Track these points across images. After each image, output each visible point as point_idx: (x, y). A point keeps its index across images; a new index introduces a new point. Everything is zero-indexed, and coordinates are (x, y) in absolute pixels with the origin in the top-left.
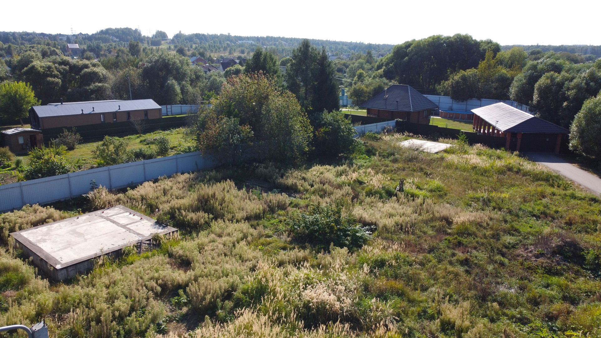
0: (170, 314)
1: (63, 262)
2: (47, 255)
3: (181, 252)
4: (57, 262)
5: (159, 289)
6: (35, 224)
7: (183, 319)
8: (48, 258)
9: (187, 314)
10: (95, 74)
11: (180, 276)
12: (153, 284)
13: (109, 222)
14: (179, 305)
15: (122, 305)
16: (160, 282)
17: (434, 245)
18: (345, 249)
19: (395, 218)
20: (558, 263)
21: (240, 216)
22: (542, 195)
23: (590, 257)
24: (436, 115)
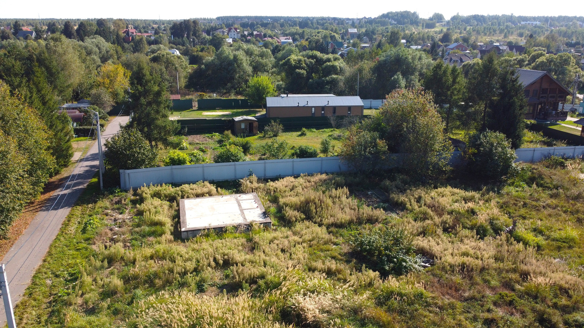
0: (216, 280)
1: (189, 227)
3: (257, 240)
4: (185, 227)
5: (221, 262)
6: (198, 196)
7: (221, 286)
8: (184, 222)
9: (224, 284)
10: (334, 67)
11: (240, 256)
12: (220, 258)
13: (236, 205)
14: (227, 276)
15: (190, 266)
17: (478, 296)
18: (377, 273)
19: (465, 259)
21: (327, 221)
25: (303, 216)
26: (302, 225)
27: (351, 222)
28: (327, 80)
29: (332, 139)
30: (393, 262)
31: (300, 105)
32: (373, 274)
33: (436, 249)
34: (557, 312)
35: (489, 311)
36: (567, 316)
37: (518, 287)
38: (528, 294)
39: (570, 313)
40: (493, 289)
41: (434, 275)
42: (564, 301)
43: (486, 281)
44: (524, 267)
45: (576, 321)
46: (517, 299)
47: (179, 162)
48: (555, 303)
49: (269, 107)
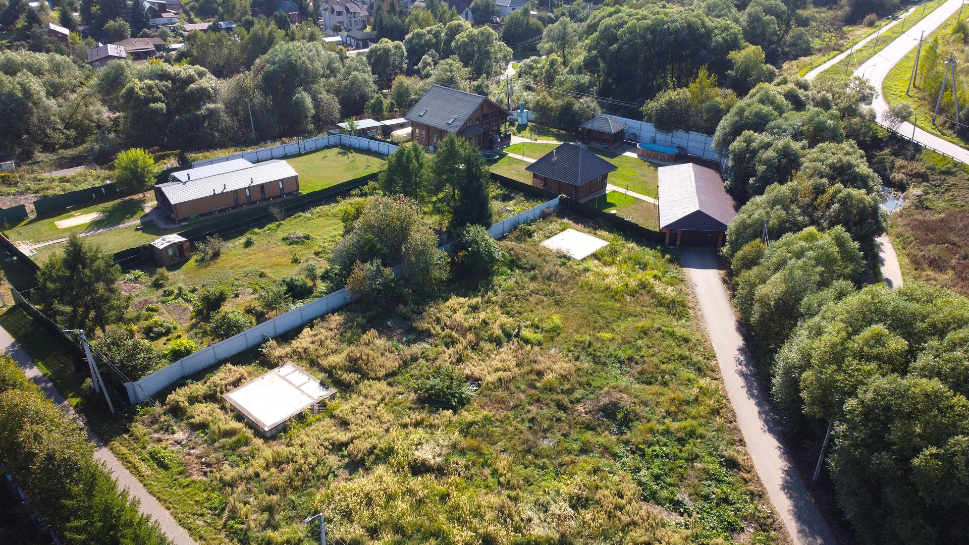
0: (339, 463)
1: (268, 425)
2: (255, 418)
3: (341, 415)
4: (265, 426)
5: (331, 446)
6: (235, 385)
7: (347, 466)
8: (257, 421)
9: (348, 464)
10: (203, 90)
11: (342, 436)
12: (327, 444)
13: (286, 383)
14: (343, 457)
15: (312, 460)
16: (331, 441)
17: (518, 402)
18: (451, 411)
19: (499, 373)
20: (598, 419)
21: (381, 374)
22: (645, 332)
23: (620, 416)
24: (632, 148)
25: (360, 376)
26: (364, 386)
27: (399, 367)
28: (202, 114)
29: (291, 244)
30: (456, 397)
31: (216, 193)
32: (449, 413)
33: (477, 372)
34: (565, 396)
35: (528, 411)
36: (572, 397)
37: (538, 385)
38: (546, 389)
39: (571, 394)
40: (523, 392)
41: (485, 396)
42: (567, 386)
43: (518, 388)
44: (536, 367)
45: (576, 399)
46: (541, 395)
47: (188, 352)
48: (562, 390)
49: (175, 205)
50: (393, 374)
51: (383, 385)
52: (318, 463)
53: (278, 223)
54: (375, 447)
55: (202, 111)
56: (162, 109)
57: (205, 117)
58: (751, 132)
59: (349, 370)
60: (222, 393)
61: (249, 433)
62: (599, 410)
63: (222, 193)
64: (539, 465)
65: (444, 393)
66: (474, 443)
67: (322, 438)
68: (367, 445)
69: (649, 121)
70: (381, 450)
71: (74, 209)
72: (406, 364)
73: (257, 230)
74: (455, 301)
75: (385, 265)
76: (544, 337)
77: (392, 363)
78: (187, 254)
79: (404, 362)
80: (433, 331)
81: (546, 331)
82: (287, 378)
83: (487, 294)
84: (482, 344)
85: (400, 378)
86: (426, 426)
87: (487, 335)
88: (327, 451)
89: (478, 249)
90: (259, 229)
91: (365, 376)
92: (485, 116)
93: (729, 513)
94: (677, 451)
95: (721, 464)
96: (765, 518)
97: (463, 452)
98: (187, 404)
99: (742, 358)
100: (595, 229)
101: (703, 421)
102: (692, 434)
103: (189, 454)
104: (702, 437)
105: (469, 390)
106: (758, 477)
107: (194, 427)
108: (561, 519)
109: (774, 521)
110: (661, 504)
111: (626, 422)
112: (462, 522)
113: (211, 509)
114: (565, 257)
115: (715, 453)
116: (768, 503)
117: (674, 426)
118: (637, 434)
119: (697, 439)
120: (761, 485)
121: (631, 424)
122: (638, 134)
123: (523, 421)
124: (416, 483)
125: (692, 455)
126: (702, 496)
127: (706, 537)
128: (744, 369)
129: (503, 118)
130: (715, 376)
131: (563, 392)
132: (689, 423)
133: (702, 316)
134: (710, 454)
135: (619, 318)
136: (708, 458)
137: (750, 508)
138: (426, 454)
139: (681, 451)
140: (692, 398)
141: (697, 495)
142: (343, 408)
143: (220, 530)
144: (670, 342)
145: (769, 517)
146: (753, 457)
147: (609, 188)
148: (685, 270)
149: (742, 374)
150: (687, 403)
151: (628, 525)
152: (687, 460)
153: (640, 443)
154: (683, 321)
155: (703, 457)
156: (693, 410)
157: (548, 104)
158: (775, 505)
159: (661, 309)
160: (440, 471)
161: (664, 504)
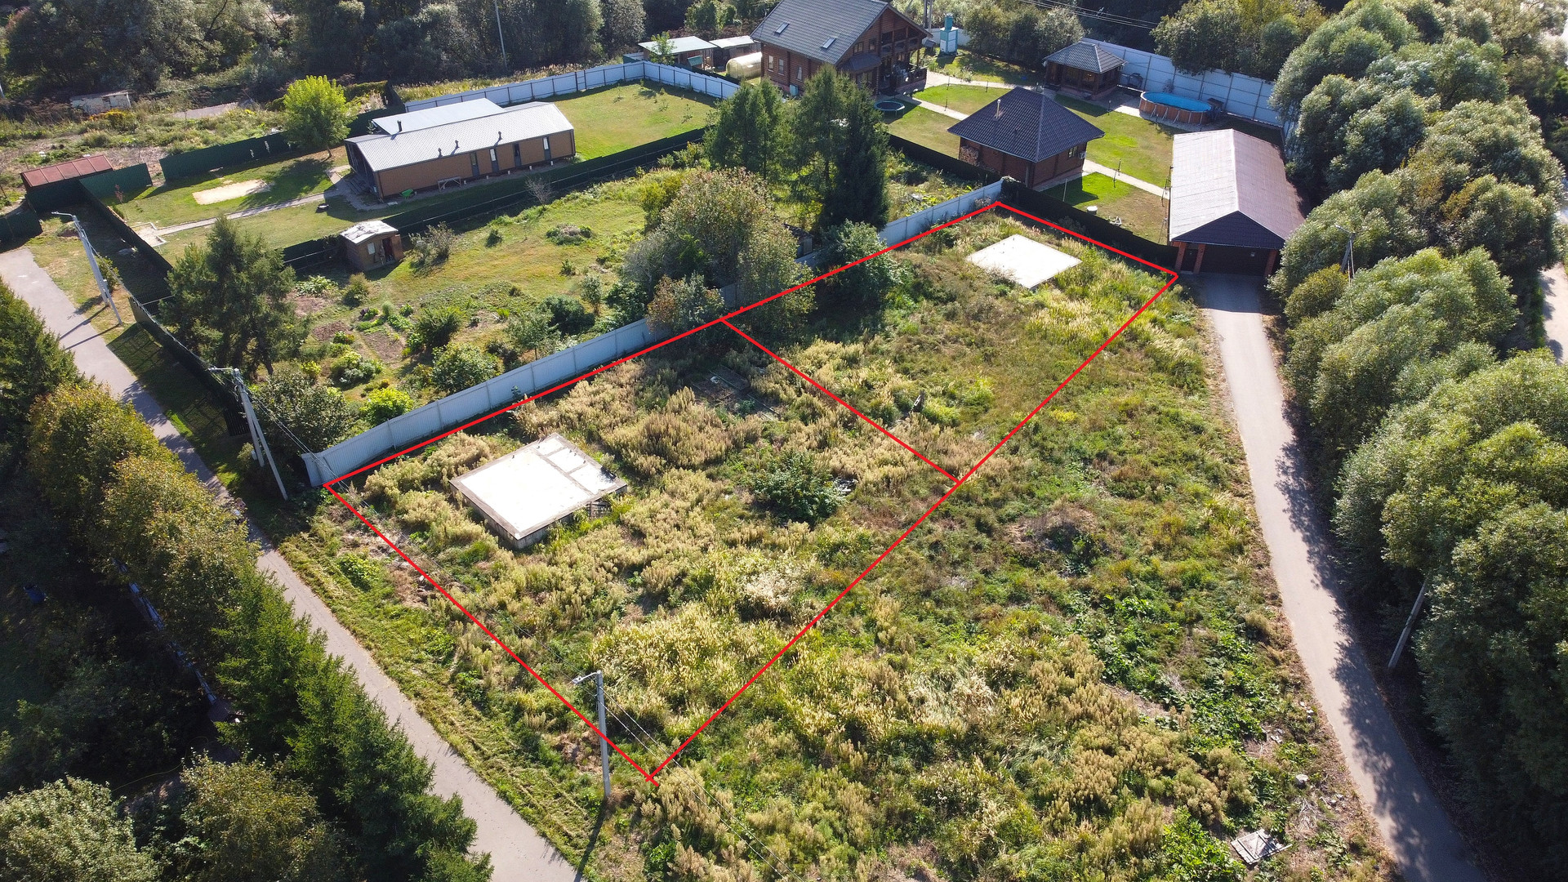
0: (628, 595)
1: (520, 530)
2: (501, 519)
3: (632, 521)
4: (515, 531)
5: (616, 569)
6: (471, 465)
7: (640, 601)
8: (504, 524)
9: (642, 596)
11: (635, 555)
12: (610, 564)
13: (549, 466)
14: (634, 585)
15: (587, 588)
16: (616, 560)
17: (914, 517)
18: (806, 524)
19: (886, 469)
20: (1042, 550)
21: (697, 460)
22: (1130, 413)
23: (1077, 546)
24: (1132, 98)
25: (664, 461)
26: (670, 478)
27: (727, 450)
28: (420, 21)
29: (561, 243)
30: (816, 503)
31: (443, 155)
32: (802, 527)
33: (850, 464)
34: (990, 510)
35: (930, 532)
36: (1001, 512)
37: (948, 489)
38: (960, 497)
39: (1000, 507)
40: (924, 500)
41: (861, 503)
42: (994, 495)
43: (915, 493)
44: (947, 461)
45: (1008, 515)
46: (951, 507)
47: (398, 410)
48: (987, 500)
49: (378, 172)
50: (717, 461)
51: (699, 478)
52: (596, 592)
53: (540, 207)
54: (684, 574)
55: (421, 16)
56: (358, 12)
57: (426, 26)
58: (1342, 77)
59: (647, 451)
60: (450, 476)
61: (492, 541)
62: (1045, 536)
63: (453, 155)
64: (941, 616)
65: (796, 495)
66: (841, 576)
67: (602, 554)
68: (672, 570)
69: (1165, 53)
70: (694, 579)
71: (223, 173)
72: (737, 446)
73: (506, 218)
74: (820, 348)
75: (710, 285)
76: (962, 413)
77: (715, 443)
78: (397, 254)
79: (735, 442)
80: (783, 396)
81: (966, 404)
82: (550, 458)
83: (873, 338)
84: (860, 420)
85: (727, 468)
86: (766, 546)
87: (869, 405)
88: (610, 576)
89: (863, 264)
90: (511, 216)
91: (672, 462)
92: (886, 37)
93: (1244, 710)
94: (1167, 608)
95: (1238, 632)
96: (1301, 721)
97: (822, 590)
98: (397, 491)
99: (1288, 463)
100: (1059, 237)
101: (1213, 562)
102: (1194, 582)
103: (400, 568)
104: (1210, 587)
105: (836, 493)
106: (1297, 657)
107: (408, 528)
108: (971, 702)
109: (1317, 727)
110: (1134, 689)
111: (1087, 557)
112: (816, 697)
113: (432, 652)
114: (1005, 282)
115: (1229, 614)
116: (1310, 699)
117: (1165, 567)
118: (1103, 576)
119: (1202, 589)
120: (1301, 669)
121: (1094, 561)
122: (1143, 75)
123: (920, 546)
124: (747, 633)
125: (1191, 614)
126: (1202, 681)
127: (1203, 745)
128: (1291, 481)
129: (915, 41)
130: (1241, 490)
131: (987, 503)
132: (1191, 564)
133: (1228, 392)
134: (1222, 616)
135: (1088, 388)
136: (1216, 621)
137: (1280, 705)
138: (764, 589)
139: (1173, 608)
140: (1198, 525)
141: (1194, 678)
142: (637, 510)
143: (446, 686)
144: (1171, 431)
145: (1309, 721)
146: (1292, 624)
147: (1089, 167)
148: (1206, 312)
149: (1286, 489)
150: (1191, 532)
151: (1079, 718)
152: (1182, 622)
153: (1107, 591)
154: (1196, 398)
155: (1209, 619)
156: (1199, 544)
157: (993, 18)
158: (1321, 702)
159: (1161, 375)
160: (784, 617)
161: (1139, 690)
